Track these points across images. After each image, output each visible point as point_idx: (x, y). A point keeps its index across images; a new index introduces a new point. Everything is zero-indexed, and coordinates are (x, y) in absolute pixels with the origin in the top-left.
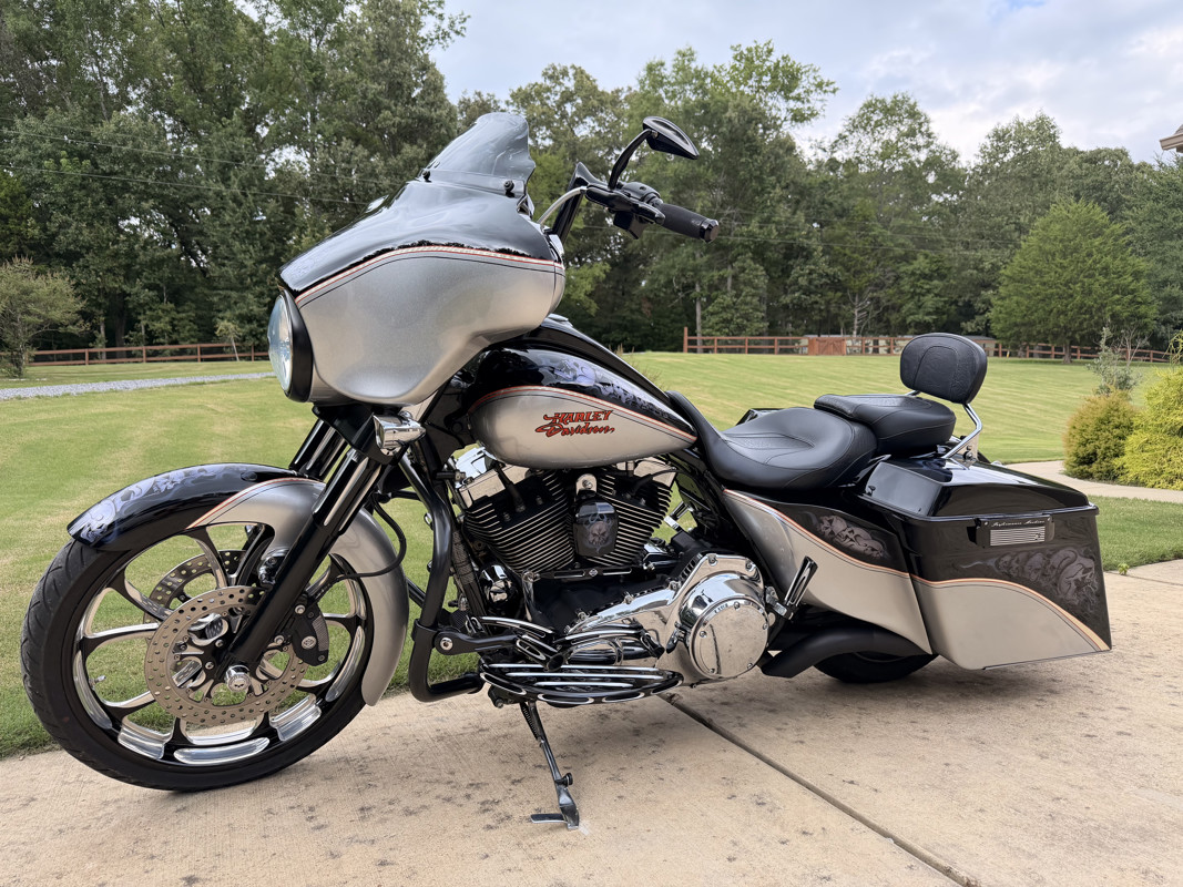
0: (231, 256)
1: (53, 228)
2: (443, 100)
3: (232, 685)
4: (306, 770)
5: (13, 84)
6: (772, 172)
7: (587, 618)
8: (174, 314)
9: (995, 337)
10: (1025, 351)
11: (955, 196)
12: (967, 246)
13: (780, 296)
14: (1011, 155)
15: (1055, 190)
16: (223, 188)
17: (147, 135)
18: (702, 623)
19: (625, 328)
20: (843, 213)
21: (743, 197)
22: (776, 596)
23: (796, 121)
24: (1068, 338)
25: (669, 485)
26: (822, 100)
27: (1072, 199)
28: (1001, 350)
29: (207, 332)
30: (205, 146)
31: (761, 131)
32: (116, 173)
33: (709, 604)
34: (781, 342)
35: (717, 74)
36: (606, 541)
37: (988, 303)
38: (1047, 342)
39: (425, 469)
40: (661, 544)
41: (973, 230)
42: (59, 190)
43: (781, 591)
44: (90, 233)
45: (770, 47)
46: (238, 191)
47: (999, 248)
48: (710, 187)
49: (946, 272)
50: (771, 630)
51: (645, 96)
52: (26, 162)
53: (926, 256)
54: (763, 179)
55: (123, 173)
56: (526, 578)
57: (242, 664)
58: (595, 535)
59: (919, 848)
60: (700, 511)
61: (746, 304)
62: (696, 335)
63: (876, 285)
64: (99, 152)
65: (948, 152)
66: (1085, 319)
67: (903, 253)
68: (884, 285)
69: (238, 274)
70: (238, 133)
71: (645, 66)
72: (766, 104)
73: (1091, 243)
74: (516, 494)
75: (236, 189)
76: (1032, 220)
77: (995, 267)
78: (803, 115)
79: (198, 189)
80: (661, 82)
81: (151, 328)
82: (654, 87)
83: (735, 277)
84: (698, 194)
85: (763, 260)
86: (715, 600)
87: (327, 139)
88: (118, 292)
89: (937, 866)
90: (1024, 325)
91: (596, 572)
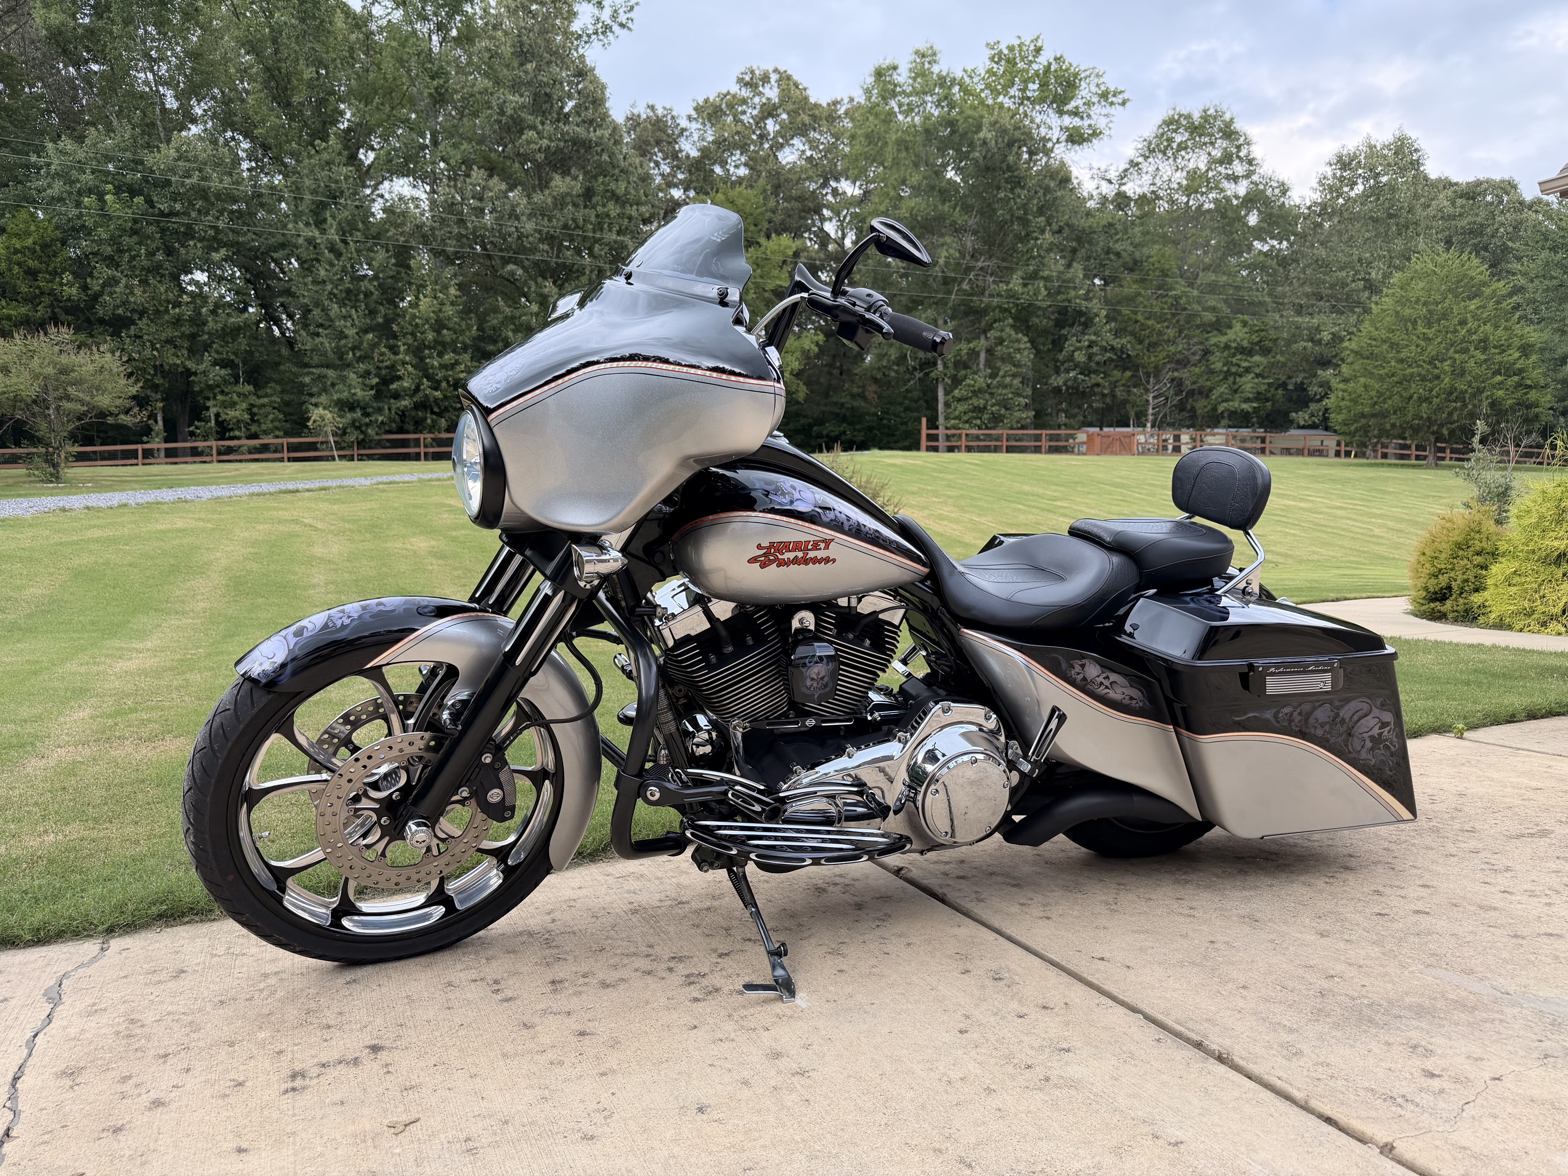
0: (328, 324)
1: (95, 285)
2: (605, 116)
3: (414, 842)
4: (485, 944)
5: (41, 97)
6: (1041, 211)
7: (804, 773)
8: (253, 399)
9: (1335, 431)
10: (1375, 451)
11: (1285, 243)
12: (1299, 310)
13: (1050, 377)
14: (1359, 188)
15: (1418, 235)
16: (317, 233)
17: (218, 164)
18: (934, 780)
19: (844, 419)
20: (1134, 266)
21: (1000, 245)
22: (1019, 751)
23: (1073, 142)
24: (1433, 433)
25: (897, 623)
26: (1107, 115)
27: (1440, 247)
28: (1343, 448)
29: (295, 422)
30: (294, 179)
31: (1026, 156)
32: (177, 214)
33: (942, 759)
34: (1051, 438)
35: (967, 80)
36: (826, 686)
37: (1327, 386)
38: (1405, 438)
39: (623, 604)
40: (888, 692)
41: (1308, 289)
42: (104, 236)
43: (1025, 745)
44: (144, 292)
45: (1039, 44)
46: (337, 238)
47: (1343, 313)
48: (958, 230)
49: (1270, 345)
50: (1014, 791)
51: (872, 110)
52: (61, 199)
53: (1245, 324)
54: (1028, 221)
55: (186, 214)
56: (735, 728)
57: (423, 818)
58: (813, 679)
59: (1170, 1023)
60: (933, 653)
61: (1005, 387)
62: (937, 428)
63: (1178, 362)
64: (155, 185)
65: (1275, 184)
66: (1455, 409)
67: (1214, 319)
68: (1189, 362)
69: (337, 347)
70: (337, 161)
71: (871, 69)
72: (1032, 122)
73: (1466, 307)
74: (723, 633)
75: (333, 235)
76: (1387, 276)
77: (1337, 339)
78: (1081, 135)
79: (283, 235)
80: (894, 91)
81: (223, 417)
82: (884, 98)
83: (989, 351)
84: (941, 240)
85: (1028, 328)
86: (949, 755)
87: (450, 168)
88: (180, 369)
89: (1188, 1040)
90: (1374, 415)
91: (813, 722)
